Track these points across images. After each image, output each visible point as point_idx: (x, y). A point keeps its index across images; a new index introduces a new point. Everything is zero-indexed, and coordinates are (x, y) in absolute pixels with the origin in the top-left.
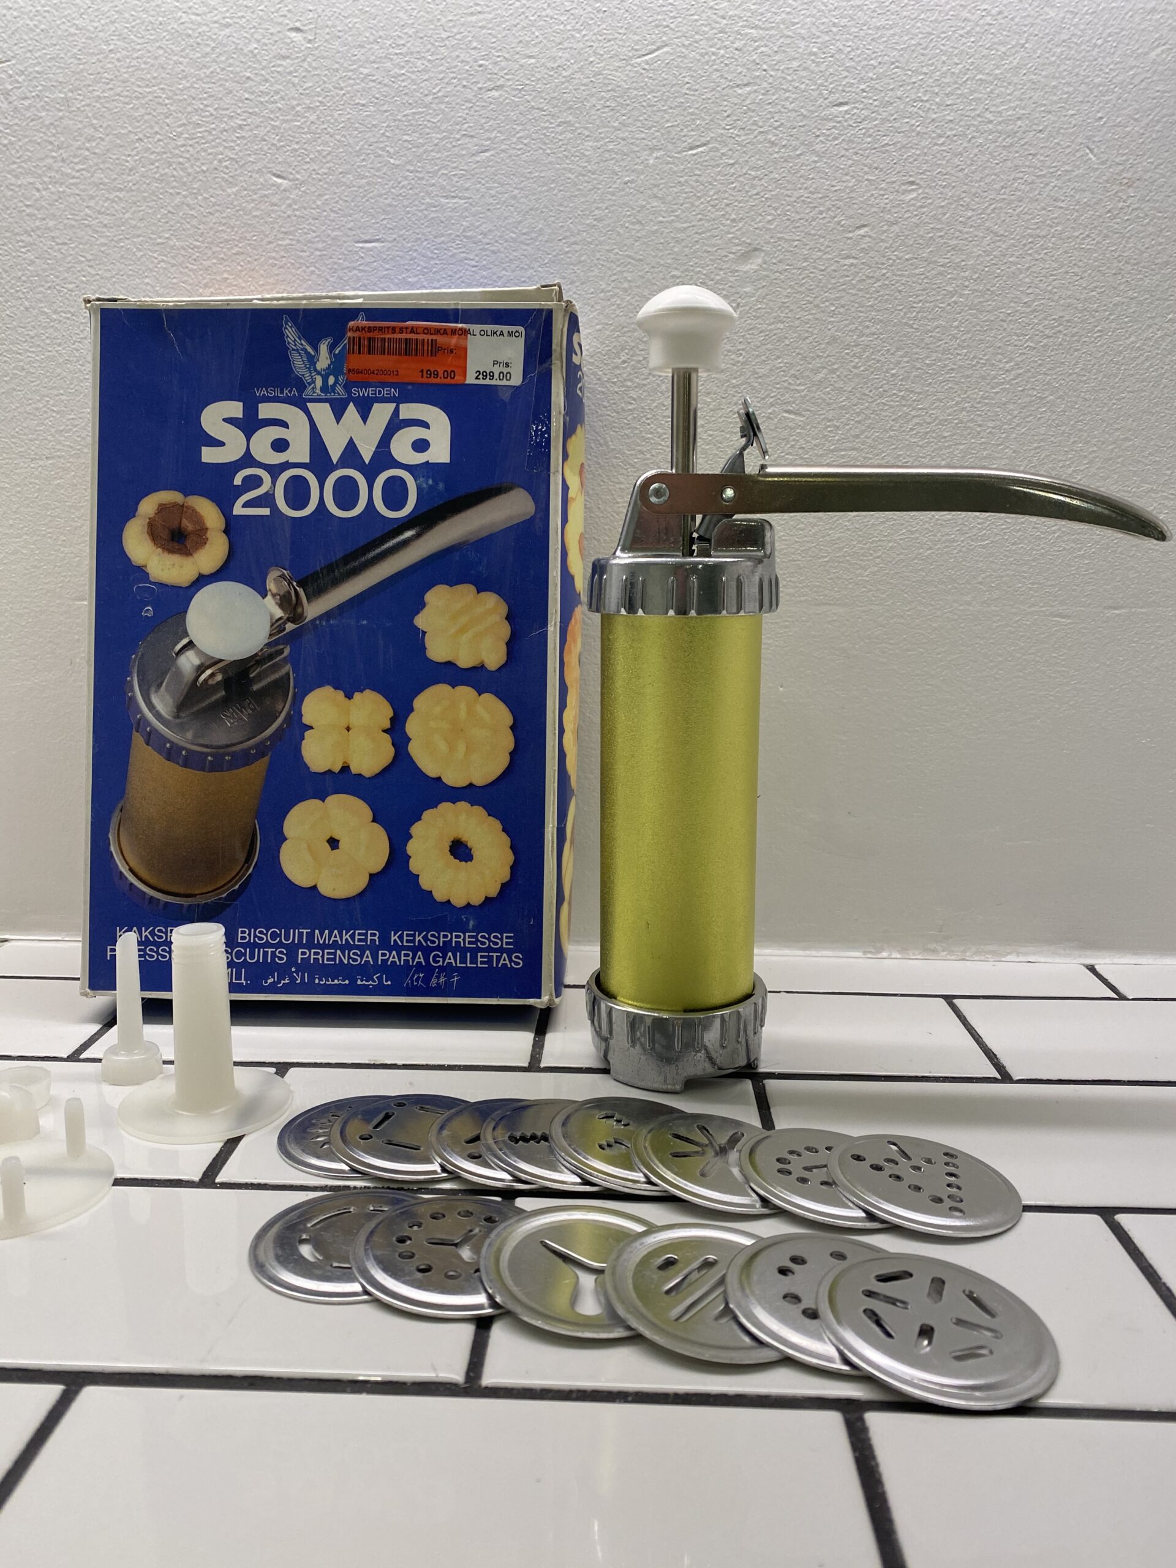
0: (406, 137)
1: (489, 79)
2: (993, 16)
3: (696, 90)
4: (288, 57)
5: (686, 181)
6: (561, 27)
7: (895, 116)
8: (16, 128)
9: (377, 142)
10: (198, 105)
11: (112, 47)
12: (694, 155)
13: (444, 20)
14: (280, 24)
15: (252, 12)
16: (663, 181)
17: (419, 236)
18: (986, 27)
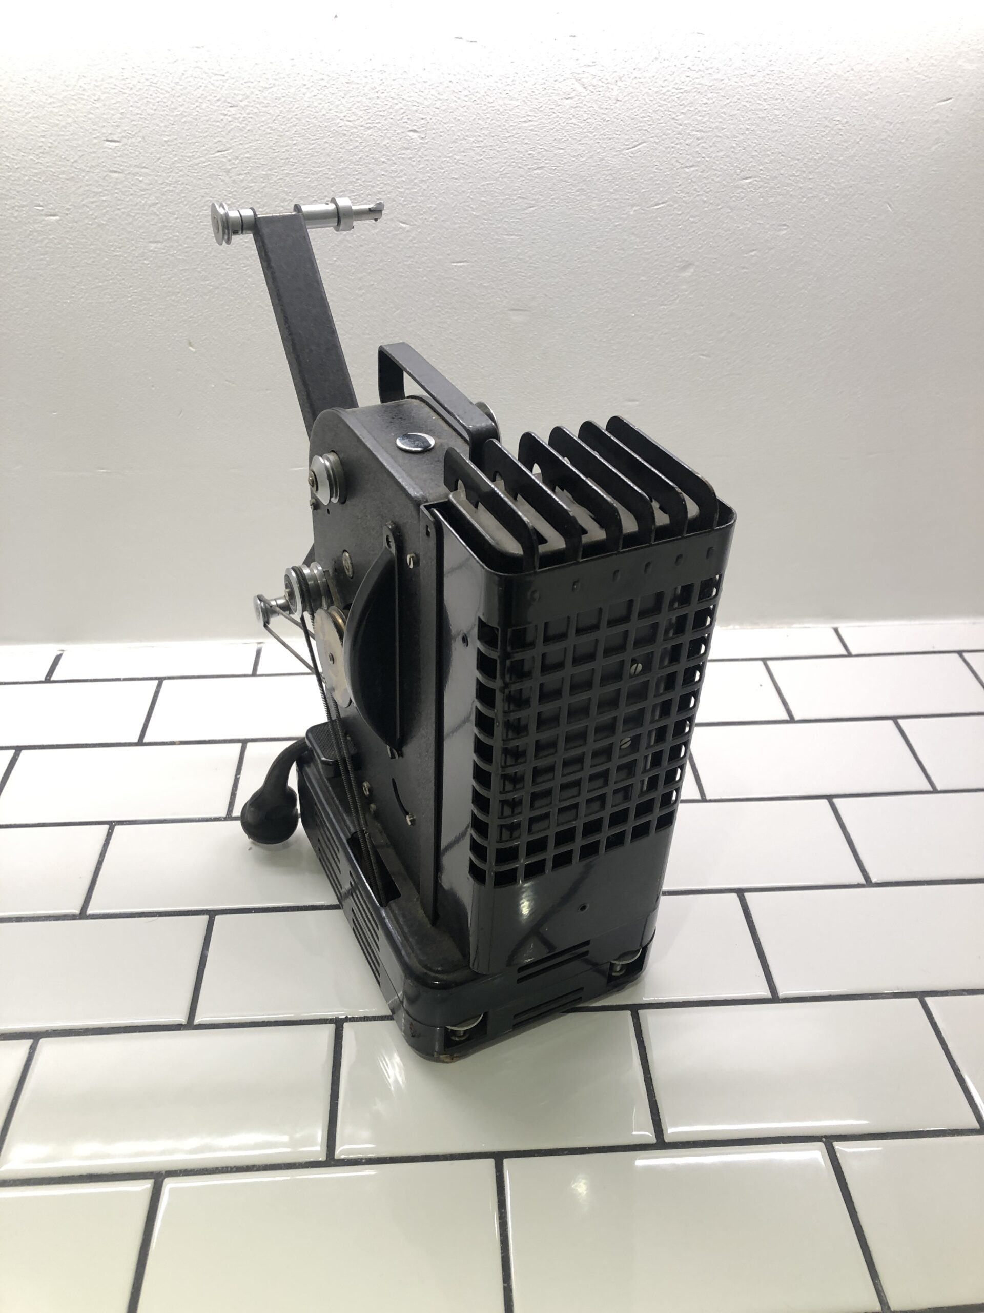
0: (483, 199)
1: (535, 163)
2: (842, 124)
3: (661, 170)
4: (408, 149)
5: (652, 224)
6: (581, 130)
7: (778, 185)
8: (235, 193)
9: (464, 202)
10: (352, 179)
11: (295, 142)
12: (657, 209)
13: (507, 125)
14: (403, 127)
15: (385, 120)
16: (638, 224)
17: (491, 259)
18: (838, 131)
